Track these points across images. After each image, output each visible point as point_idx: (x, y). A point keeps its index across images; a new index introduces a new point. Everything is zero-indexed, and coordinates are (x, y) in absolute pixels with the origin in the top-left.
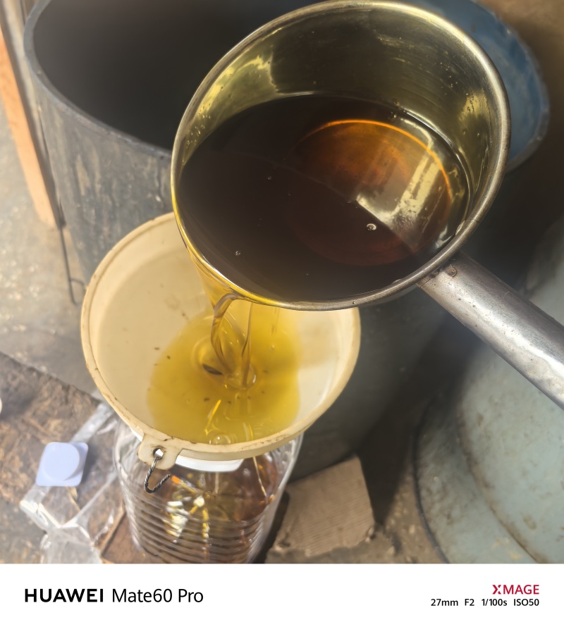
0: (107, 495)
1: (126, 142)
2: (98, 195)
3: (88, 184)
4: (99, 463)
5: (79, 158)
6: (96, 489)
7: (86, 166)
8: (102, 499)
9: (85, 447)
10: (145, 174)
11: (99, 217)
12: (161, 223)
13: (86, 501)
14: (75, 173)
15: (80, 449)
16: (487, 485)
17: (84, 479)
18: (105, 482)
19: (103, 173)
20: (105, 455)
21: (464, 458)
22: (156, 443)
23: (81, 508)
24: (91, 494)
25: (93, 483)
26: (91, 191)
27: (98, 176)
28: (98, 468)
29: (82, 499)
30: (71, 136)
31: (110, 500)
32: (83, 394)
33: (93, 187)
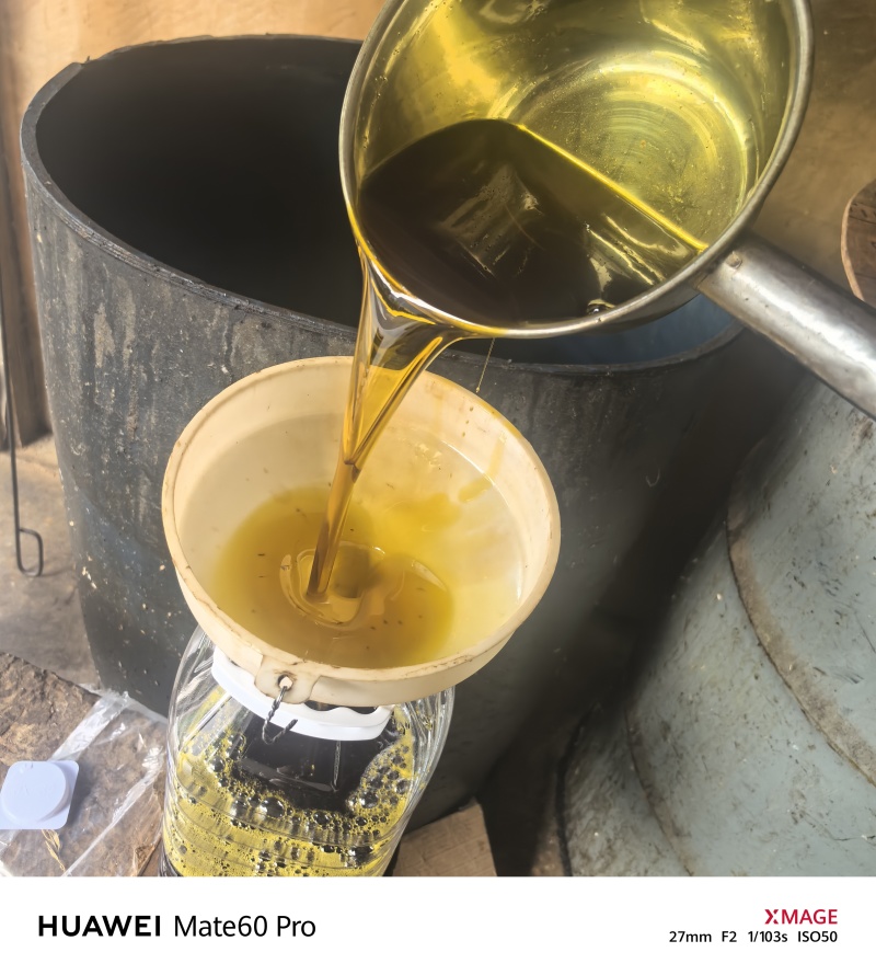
0: (109, 843)
1: (183, 283)
2: (126, 366)
3: (111, 350)
4: (97, 793)
5: (101, 308)
6: (92, 834)
7: (111, 320)
8: (103, 850)
9: (76, 768)
10: (208, 331)
11: (122, 400)
13: (76, 855)
14: (91, 333)
15: (66, 770)
17: (72, 819)
18: (107, 824)
19: (139, 331)
20: (107, 780)
22: (282, 668)
23: (67, 867)
24: (83, 841)
25: (87, 824)
26: (114, 360)
27: (130, 335)
28: (95, 801)
29: (68, 852)
30: (92, 272)
31: (115, 852)
32: (70, 684)
33: (119, 352)
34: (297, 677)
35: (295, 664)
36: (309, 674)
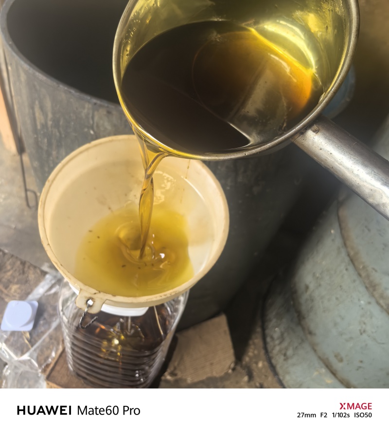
0: (51, 337)
1: (70, 92)
2: (50, 129)
3: (43, 121)
4: (46, 315)
5: (37, 102)
6: (43, 333)
7: (42, 108)
8: (48, 340)
9: (36, 304)
10: (83, 115)
11: (50, 144)
12: (96, 146)
13: (36, 341)
14: (34, 114)
15: (32, 305)
16: (310, 333)
17: (35, 326)
18: (49, 327)
19: (54, 113)
20: (50, 310)
21: (296, 315)
22: (88, 295)
23: (32, 346)
24: (39, 336)
25: (41, 329)
26: (45, 126)
27: (50, 115)
28: (45, 319)
29: (33, 340)
30: (31, 86)
31: (53, 341)
32: (35, 267)
33: (46, 123)
34: (96, 300)
35: (95, 294)
36: (101, 299)
